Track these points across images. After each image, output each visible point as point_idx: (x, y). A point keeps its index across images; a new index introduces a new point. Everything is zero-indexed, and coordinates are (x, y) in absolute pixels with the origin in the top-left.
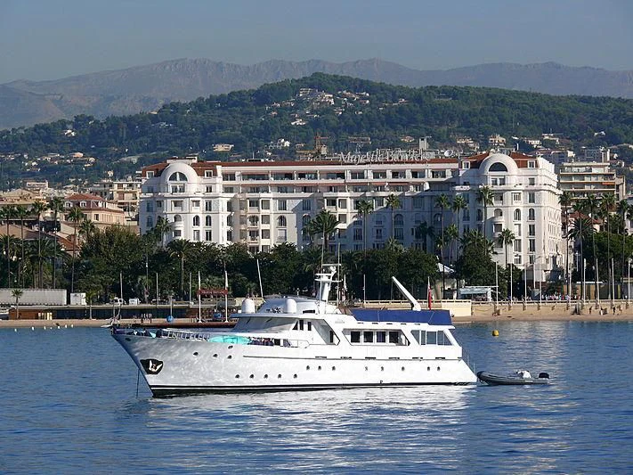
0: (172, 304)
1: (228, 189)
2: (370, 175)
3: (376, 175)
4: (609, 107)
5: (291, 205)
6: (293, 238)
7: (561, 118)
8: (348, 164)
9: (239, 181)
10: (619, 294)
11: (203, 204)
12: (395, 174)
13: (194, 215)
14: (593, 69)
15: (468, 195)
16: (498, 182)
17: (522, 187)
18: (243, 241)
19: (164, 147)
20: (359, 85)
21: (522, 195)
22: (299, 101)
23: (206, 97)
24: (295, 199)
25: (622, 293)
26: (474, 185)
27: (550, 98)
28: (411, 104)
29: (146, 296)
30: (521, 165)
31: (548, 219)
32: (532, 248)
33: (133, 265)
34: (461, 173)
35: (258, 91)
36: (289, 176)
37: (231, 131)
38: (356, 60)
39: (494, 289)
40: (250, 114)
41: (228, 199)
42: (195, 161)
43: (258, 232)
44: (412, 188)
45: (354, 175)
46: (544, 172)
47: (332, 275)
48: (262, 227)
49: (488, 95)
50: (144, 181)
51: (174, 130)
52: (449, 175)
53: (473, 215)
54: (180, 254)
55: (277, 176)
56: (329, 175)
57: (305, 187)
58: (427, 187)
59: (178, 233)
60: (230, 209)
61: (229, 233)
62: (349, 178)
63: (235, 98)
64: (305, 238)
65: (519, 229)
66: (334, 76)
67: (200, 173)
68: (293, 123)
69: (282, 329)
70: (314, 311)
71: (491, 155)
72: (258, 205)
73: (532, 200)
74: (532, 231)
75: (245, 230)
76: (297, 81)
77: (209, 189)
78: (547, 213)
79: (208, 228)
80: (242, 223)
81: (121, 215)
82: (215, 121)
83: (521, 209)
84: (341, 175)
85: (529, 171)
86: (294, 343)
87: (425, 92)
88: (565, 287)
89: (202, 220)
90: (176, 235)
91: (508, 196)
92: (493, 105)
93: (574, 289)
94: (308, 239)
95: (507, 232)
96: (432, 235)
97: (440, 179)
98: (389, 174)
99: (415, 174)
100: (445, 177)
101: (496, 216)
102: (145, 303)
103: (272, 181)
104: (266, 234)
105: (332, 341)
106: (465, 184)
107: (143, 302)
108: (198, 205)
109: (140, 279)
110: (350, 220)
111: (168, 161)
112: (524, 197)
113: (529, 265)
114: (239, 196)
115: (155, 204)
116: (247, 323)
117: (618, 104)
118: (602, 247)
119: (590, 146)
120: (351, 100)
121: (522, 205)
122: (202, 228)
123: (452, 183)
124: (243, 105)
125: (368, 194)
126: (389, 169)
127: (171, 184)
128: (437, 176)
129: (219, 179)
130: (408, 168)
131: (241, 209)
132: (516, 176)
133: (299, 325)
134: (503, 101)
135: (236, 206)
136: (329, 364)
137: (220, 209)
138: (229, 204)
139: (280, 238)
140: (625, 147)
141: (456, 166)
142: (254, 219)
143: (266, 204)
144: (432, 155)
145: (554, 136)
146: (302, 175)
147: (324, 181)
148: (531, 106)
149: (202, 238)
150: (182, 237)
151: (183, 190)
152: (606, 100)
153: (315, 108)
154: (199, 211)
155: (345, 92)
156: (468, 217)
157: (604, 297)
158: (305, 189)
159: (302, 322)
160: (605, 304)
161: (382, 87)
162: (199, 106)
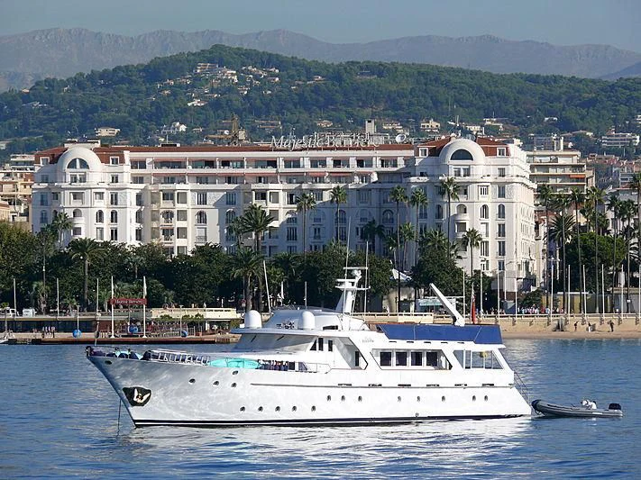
0: (74, 315)
1: (138, 180)
2: (307, 163)
3: (314, 163)
4: (560, 87)
5: (212, 198)
6: (214, 238)
7: (504, 99)
8: (281, 150)
9: (150, 170)
10: (609, 307)
11: (107, 196)
12: (337, 163)
13: (97, 210)
14: (538, 43)
15: (426, 188)
16: (462, 173)
17: (491, 179)
18: (155, 241)
19: (37, 130)
20: (266, 60)
21: (490, 188)
22: (197, 78)
23: (87, 72)
24: (217, 191)
25: (613, 306)
26: (433, 176)
27: (491, 76)
28: (329, 82)
29: (43, 306)
30: (490, 152)
31: (520, 217)
32: (502, 252)
33: (27, 268)
34: (418, 161)
35: (149, 66)
36: (210, 164)
37: (117, 112)
38: (258, 32)
39: (461, 300)
40: (139, 92)
41: (138, 191)
42: (98, 145)
43: (172, 230)
44: (357, 179)
45: (288, 163)
46: (516, 162)
47: (356, 281)
48: (177, 224)
49: (419, 72)
50: (37, 169)
51: (49, 111)
52: (401, 164)
53: (431, 211)
54: (84, 255)
55: (196, 164)
56: (258, 163)
57: (229, 178)
58: (375, 178)
59: (77, 231)
60: (139, 202)
61: (138, 232)
62: (282, 168)
63: (121, 74)
64: (228, 238)
65: (486, 229)
66: (238, 49)
67: (104, 160)
68: (189, 104)
69: (298, 350)
70: (337, 327)
71: (453, 140)
72: (172, 199)
73: (502, 195)
74: (502, 231)
75: (158, 228)
76: (194, 54)
77: (115, 179)
78: (519, 210)
79: (114, 226)
80: (154, 219)
81: (5, 209)
82: (97, 101)
83: (489, 205)
84: (273, 163)
85: (498, 160)
86: (311, 367)
87: (345, 69)
88: (544, 298)
89: (107, 216)
90: (75, 234)
91: (473, 189)
92: (426, 84)
93: (555, 300)
94: (233, 239)
95: (473, 233)
96: (381, 236)
97: (390, 169)
98: (330, 162)
99: (360, 163)
100: (395, 166)
101: (459, 213)
102: (42, 314)
103: (189, 169)
104: (182, 233)
105: (357, 364)
106: (422, 175)
107: (39, 312)
108: (102, 198)
109: (35, 286)
110: (283, 217)
111: (66, 145)
112: (493, 190)
113: (498, 272)
114: (150, 187)
115: (50, 197)
116: (252, 342)
117: (572, 84)
118: (588, 252)
119: (539, 133)
120: (257, 77)
121: (490, 200)
122: (107, 225)
123: (406, 174)
124: (131, 82)
125: (304, 186)
126: (330, 156)
127: (69, 172)
128: (387, 166)
129: (127, 168)
130: (353, 156)
131: (152, 203)
132: (483, 166)
133: (317, 344)
134: (436, 80)
135: (146, 199)
136: (355, 393)
137: (128, 204)
138: (139, 197)
139: (199, 238)
140: (581, 134)
141: (411, 153)
142: (169, 215)
143: (182, 197)
144: (381, 141)
145: (497, 122)
146: (225, 163)
147: (251, 170)
148: (470, 86)
149: (107, 237)
150: (83, 236)
151: (83, 179)
152: (556, 79)
153: (215, 86)
154: (104, 205)
155: (250, 68)
156: (426, 214)
157: (591, 311)
158: (229, 179)
159: (321, 340)
160: (593, 319)
161: (294, 63)
162: (79, 82)
